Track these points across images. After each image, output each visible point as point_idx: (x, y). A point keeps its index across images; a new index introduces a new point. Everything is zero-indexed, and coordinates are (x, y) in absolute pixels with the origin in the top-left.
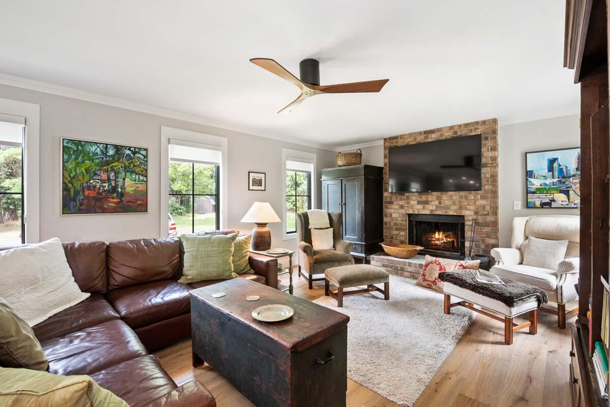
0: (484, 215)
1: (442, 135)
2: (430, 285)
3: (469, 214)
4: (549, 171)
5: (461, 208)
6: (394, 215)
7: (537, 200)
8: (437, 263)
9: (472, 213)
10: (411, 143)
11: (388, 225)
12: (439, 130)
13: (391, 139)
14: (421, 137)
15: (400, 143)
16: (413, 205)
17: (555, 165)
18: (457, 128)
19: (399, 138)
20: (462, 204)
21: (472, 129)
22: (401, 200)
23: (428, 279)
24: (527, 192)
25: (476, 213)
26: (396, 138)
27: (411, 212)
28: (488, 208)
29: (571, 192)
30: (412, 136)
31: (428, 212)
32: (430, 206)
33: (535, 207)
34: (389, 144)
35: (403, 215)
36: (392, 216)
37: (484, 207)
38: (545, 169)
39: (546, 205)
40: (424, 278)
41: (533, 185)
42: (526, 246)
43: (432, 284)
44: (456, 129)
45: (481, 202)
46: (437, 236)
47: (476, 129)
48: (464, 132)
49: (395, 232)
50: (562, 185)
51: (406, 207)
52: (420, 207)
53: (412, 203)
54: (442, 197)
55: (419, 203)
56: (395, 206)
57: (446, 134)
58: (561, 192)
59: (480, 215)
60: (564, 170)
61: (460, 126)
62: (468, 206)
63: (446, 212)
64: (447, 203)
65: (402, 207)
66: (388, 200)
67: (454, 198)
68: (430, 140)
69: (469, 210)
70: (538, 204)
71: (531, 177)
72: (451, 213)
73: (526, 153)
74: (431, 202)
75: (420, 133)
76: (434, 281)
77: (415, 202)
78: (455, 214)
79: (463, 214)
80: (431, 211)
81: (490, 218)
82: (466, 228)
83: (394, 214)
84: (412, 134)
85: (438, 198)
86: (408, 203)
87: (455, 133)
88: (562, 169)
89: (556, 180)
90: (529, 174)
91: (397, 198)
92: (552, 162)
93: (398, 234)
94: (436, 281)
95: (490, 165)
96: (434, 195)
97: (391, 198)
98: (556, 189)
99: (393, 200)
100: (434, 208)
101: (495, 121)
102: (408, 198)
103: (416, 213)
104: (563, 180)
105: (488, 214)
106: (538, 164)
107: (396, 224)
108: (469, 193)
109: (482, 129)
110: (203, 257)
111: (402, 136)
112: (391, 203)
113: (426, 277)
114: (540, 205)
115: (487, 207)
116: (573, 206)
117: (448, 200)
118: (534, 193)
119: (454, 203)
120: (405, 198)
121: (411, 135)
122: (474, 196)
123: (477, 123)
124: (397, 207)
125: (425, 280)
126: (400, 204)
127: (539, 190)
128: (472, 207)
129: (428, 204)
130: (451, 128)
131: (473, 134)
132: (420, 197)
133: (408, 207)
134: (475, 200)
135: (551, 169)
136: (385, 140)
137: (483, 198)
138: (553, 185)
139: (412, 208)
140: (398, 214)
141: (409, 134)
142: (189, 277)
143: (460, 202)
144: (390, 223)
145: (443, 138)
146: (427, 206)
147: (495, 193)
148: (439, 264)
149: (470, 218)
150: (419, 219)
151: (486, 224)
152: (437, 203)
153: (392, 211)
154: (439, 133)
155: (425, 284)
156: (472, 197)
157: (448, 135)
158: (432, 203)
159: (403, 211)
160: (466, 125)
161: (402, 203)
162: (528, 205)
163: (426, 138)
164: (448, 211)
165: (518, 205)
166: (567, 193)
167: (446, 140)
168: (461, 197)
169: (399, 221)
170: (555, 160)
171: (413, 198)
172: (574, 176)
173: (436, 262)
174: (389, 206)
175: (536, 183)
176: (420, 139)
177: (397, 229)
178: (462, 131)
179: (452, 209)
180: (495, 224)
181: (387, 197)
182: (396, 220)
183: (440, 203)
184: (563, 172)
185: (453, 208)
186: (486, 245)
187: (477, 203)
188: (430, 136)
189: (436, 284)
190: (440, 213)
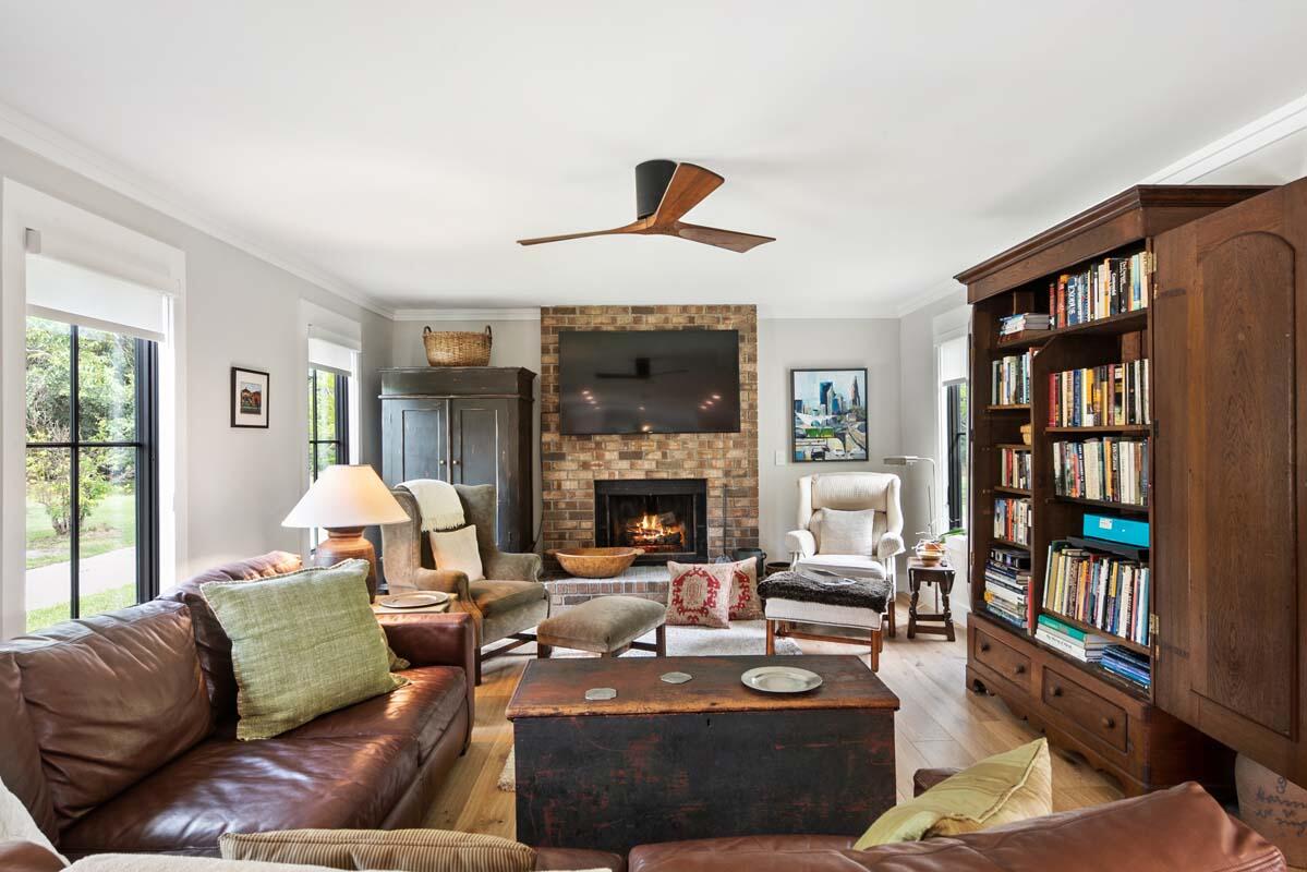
0: (739, 476)
1: (666, 320)
2: (696, 617)
3: (714, 475)
4: (822, 403)
5: (702, 465)
6: (567, 485)
7: (806, 448)
8: (700, 572)
9: (720, 474)
10: (605, 328)
11: (552, 510)
12: (662, 309)
13: (557, 310)
14: (627, 317)
15: (581, 323)
16: (610, 462)
17: (829, 393)
18: (693, 310)
19: (578, 311)
20: (705, 456)
21: (718, 318)
22: (583, 450)
23: (690, 606)
24: (795, 436)
25: (727, 474)
26: (572, 310)
27: (605, 476)
28: (745, 463)
29: (847, 436)
30: (607, 312)
31: (641, 476)
32: (646, 462)
33: (804, 461)
34: (554, 322)
35: (588, 483)
36: (563, 487)
37: (739, 462)
38: (816, 399)
39: (818, 456)
40: (682, 608)
41: (802, 423)
42: (820, 524)
43: (699, 615)
44: (693, 313)
45: (734, 454)
46: (645, 524)
47: (725, 319)
48: (704, 321)
49: (570, 524)
50: (837, 425)
51: (595, 465)
52: (625, 464)
53: (608, 456)
54: (668, 445)
55: (623, 456)
56: (569, 464)
57: (675, 320)
58: (836, 436)
59: (734, 477)
60: (840, 402)
61: (699, 308)
62: (714, 462)
63: (676, 473)
64: (678, 455)
65: (585, 466)
66: (553, 449)
67: (690, 445)
68: (643, 327)
69: (715, 468)
70: (808, 455)
71: (799, 411)
72: (684, 475)
73: (792, 371)
74: (647, 454)
75: (625, 309)
76: (703, 608)
77: (615, 455)
78: (692, 477)
79: (705, 477)
80: (647, 472)
81: (748, 482)
82: (710, 502)
83: (568, 483)
84: (608, 307)
85: (661, 446)
86: (599, 457)
87: (692, 319)
88: (836, 400)
89: (829, 417)
90: (796, 406)
91: (574, 447)
92: (826, 387)
93: (575, 528)
94: (707, 606)
95: (747, 387)
96: (652, 441)
97: (559, 446)
98: (829, 431)
99: (565, 450)
100: (654, 465)
101: (753, 309)
102: (598, 445)
103: (617, 477)
104: (839, 418)
105: (745, 475)
106: (808, 389)
107: (571, 505)
108: (715, 437)
109: (737, 321)
110: (318, 643)
111: (584, 310)
112: (561, 457)
113: (685, 604)
114: (812, 456)
115: (743, 462)
116: (849, 457)
117: (678, 450)
118: (803, 437)
119: (690, 456)
120: (593, 445)
121: (606, 309)
122: (724, 442)
123: (727, 308)
124: (574, 466)
125: (682, 610)
126: (582, 458)
127: (810, 433)
128: (720, 463)
129: (641, 458)
130: (685, 309)
131: (721, 327)
132: (626, 444)
133: (599, 465)
134: (725, 450)
135: (824, 400)
136: (544, 310)
137: (737, 445)
138: (827, 424)
139: (608, 469)
140: (576, 483)
141: (602, 307)
142: (280, 716)
143: (700, 453)
144: (556, 504)
145: (669, 326)
146: (639, 462)
147: (754, 436)
148: (705, 574)
149: (717, 483)
150: (617, 491)
151: (742, 493)
152: (658, 455)
153: (563, 475)
154: (663, 316)
155: (683, 618)
156: (721, 445)
157: (678, 321)
158: (650, 457)
159: (589, 476)
160: (711, 308)
161: (584, 457)
162: (796, 458)
163: (636, 321)
164: (679, 471)
165: (783, 455)
166: (842, 437)
167: (675, 332)
168: (701, 444)
169: (579, 497)
170: (829, 385)
171: (611, 446)
172: (850, 411)
173: (696, 572)
174: (555, 464)
175: (806, 421)
176: (625, 321)
177: (573, 517)
178: (702, 318)
179: (686, 466)
180: (754, 491)
181: (549, 444)
182: (573, 494)
183: (664, 455)
184: (838, 405)
185: (688, 464)
186: (742, 531)
187: (729, 455)
188: (644, 320)
189: (707, 613)
190: (664, 475)
